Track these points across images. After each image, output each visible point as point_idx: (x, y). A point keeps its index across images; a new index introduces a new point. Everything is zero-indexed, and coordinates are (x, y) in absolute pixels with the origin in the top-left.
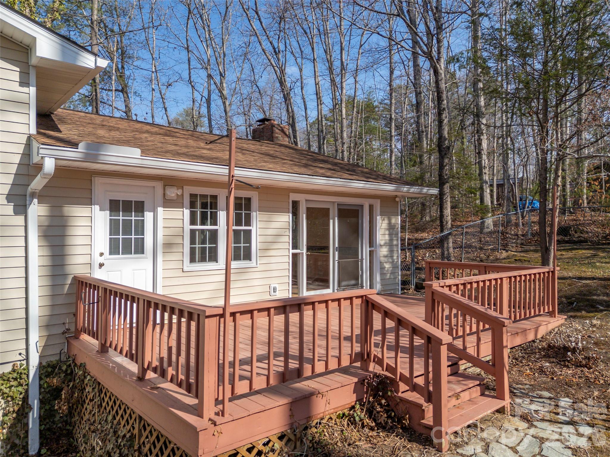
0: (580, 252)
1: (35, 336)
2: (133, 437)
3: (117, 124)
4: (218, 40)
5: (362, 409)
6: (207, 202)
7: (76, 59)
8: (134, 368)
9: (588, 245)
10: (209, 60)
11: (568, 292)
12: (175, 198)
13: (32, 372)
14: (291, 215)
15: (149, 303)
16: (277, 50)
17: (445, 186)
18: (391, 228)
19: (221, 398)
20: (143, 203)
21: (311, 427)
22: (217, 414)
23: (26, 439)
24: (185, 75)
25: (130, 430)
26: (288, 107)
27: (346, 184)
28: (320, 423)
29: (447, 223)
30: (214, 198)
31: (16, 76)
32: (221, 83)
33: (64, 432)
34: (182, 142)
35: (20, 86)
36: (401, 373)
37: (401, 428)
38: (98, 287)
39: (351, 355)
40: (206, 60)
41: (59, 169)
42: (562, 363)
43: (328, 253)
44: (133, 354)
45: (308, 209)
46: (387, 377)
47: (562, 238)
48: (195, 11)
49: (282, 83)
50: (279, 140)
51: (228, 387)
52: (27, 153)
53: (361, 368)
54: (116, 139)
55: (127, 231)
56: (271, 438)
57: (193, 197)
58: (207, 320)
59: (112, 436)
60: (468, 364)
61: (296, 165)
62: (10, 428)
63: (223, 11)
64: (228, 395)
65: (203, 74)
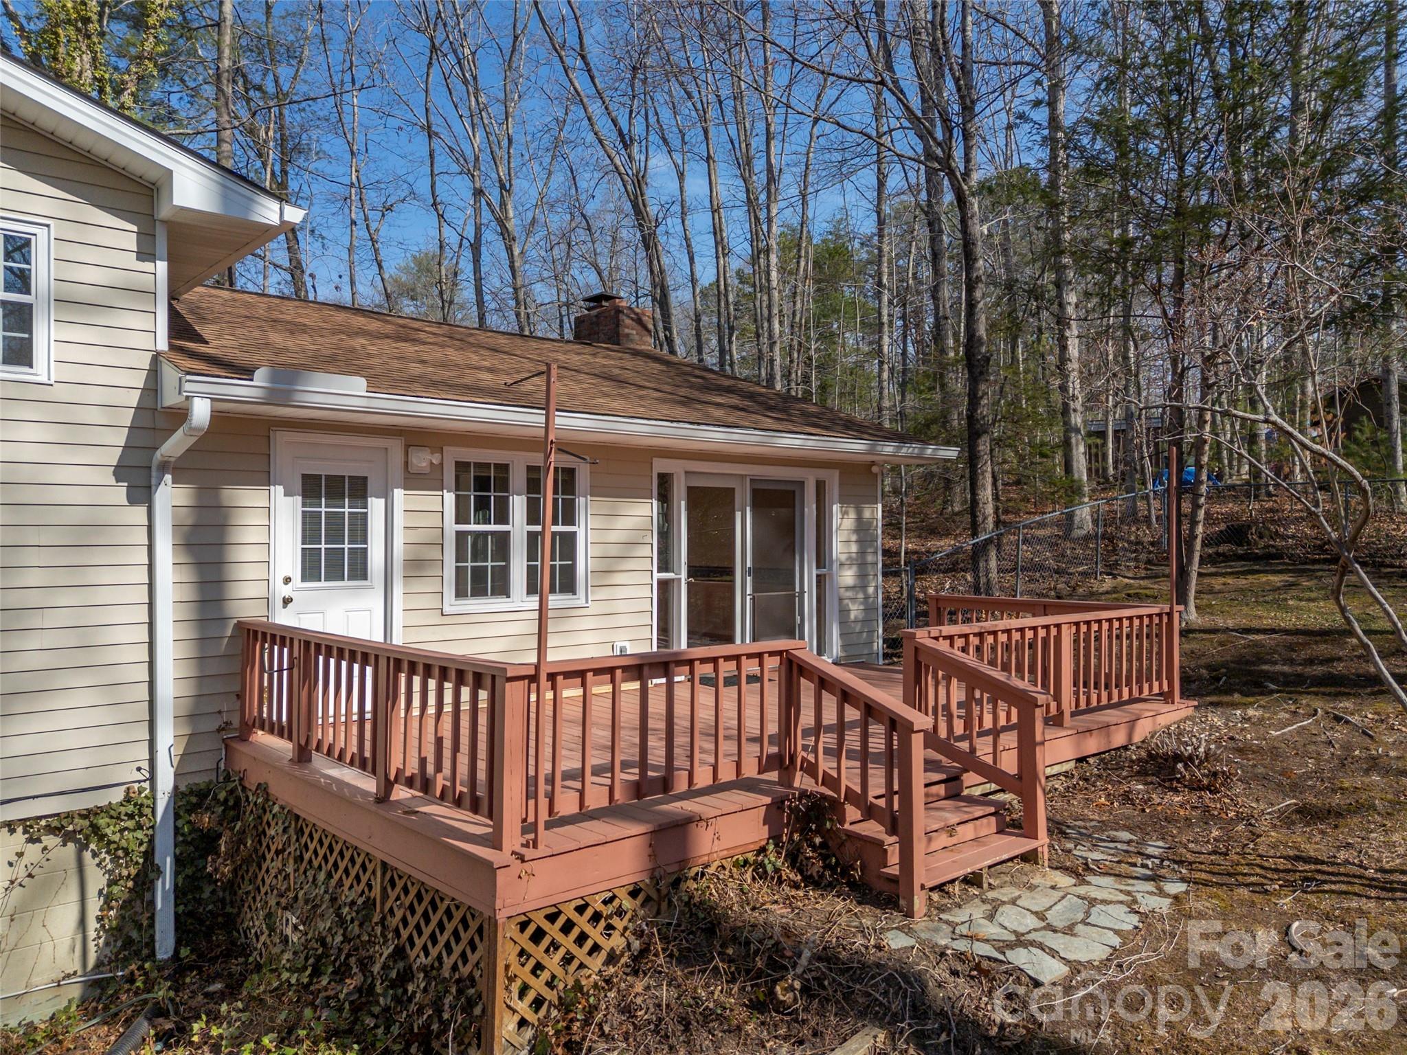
0: (1264, 578)
1: (166, 736)
2: (370, 904)
3: (299, 315)
4: (496, 110)
5: (779, 853)
6: (489, 478)
7: (248, 209)
8: (368, 784)
9: (1285, 564)
10: (477, 159)
11: (1218, 658)
12: (428, 470)
13: (162, 803)
14: (655, 503)
15: (398, 662)
16: (627, 138)
17: (981, 441)
18: (862, 529)
19: (531, 819)
20: (364, 480)
21: (687, 878)
22: (526, 845)
23: (151, 932)
24: (423, 187)
25: (363, 892)
26: (651, 262)
27: (765, 439)
28: (703, 874)
29: (985, 518)
30: (503, 468)
31: (131, 242)
32: (503, 204)
33: (220, 919)
34: (435, 354)
35: (138, 259)
36: (847, 788)
37: (848, 884)
38: (292, 640)
39: (760, 759)
40: (471, 159)
41: (218, 417)
42: (1167, 784)
43: (733, 581)
44: (365, 759)
45: (690, 490)
46: (824, 797)
47: (1231, 550)
48: (446, 48)
49: (639, 211)
50: (632, 341)
51: (543, 802)
52: (153, 386)
53: (780, 783)
54: (310, 354)
55: (335, 534)
56: (616, 891)
57: (461, 467)
58: (508, 685)
59: (328, 908)
60: (988, 786)
61: (665, 401)
62: (122, 907)
63: (507, 43)
64: (544, 816)
65: (463, 187)
